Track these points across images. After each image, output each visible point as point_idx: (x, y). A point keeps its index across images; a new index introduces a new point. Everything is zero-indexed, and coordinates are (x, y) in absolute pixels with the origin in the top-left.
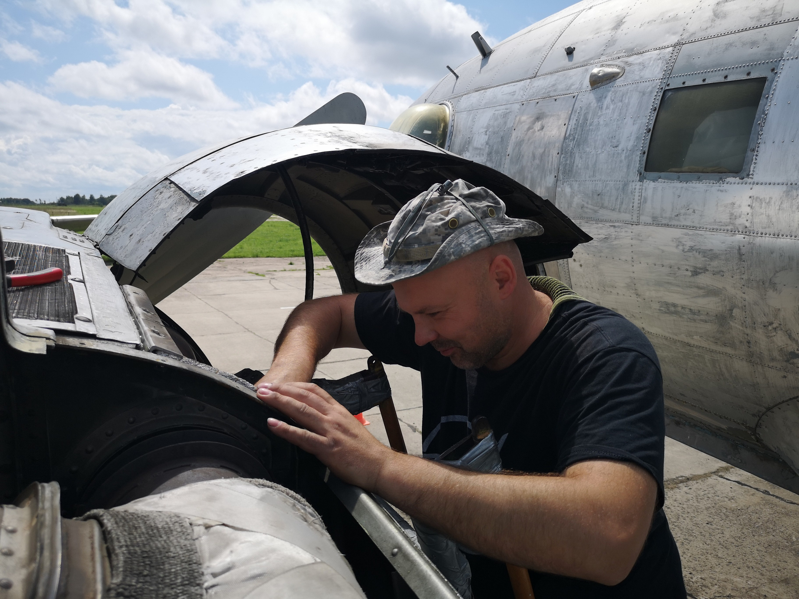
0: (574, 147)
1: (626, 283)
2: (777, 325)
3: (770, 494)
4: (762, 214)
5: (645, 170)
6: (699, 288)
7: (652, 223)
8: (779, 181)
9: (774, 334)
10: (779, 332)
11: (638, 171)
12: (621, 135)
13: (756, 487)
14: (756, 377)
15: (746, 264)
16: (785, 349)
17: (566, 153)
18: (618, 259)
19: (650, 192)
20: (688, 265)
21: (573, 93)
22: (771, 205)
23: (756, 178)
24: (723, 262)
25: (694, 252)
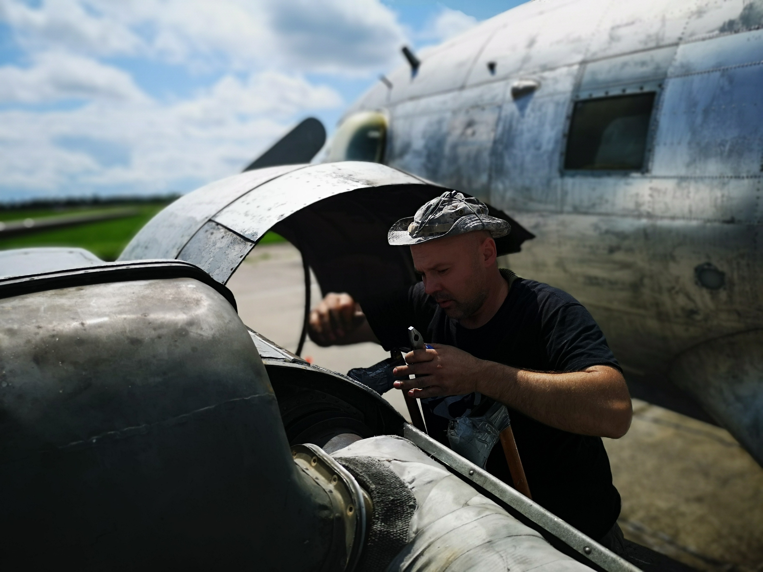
0: (503, 149)
1: (555, 262)
2: (679, 289)
4: (661, 201)
6: (615, 263)
7: (573, 211)
8: (671, 175)
9: (677, 296)
11: (558, 169)
12: (542, 139)
14: (665, 332)
15: (651, 242)
16: (686, 307)
17: (497, 155)
19: (570, 187)
20: (605, 245)
21: (498, 103)
22: (667, 194)
23: (654, 173)
24: (632, 242)
25: (609, 234)
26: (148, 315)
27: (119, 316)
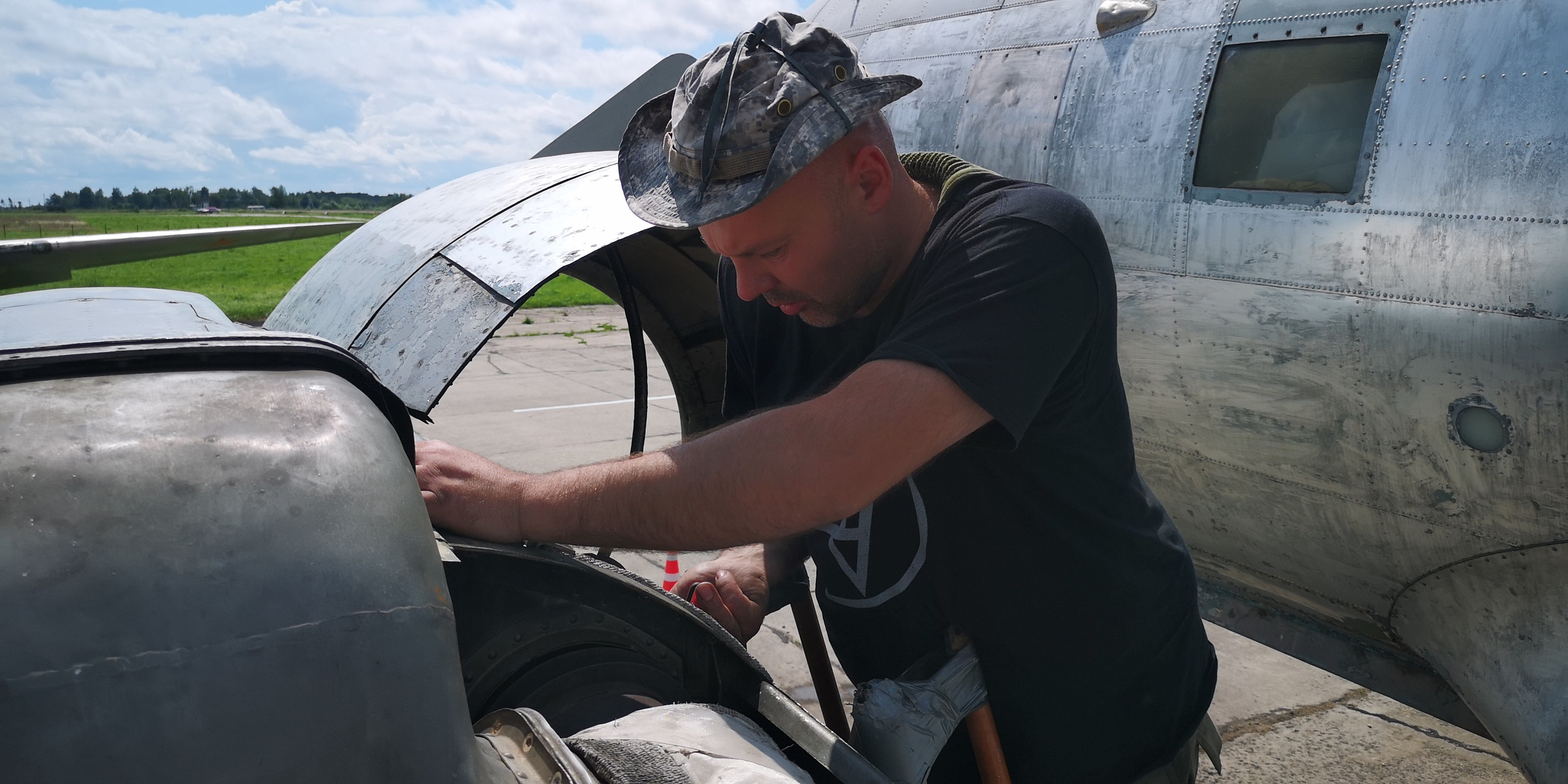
0: (1073, 137)
1: (1167, 376)
2: (1415, 447)
3: (1438, 736)
4: (1385, 263)
5: (1194, 183)
6: (1287, 384)
7: (1207, 273)
8: (1411, 210)
9: (1411, 460)
10: (1418, 458)
11: (1182, 185)
12: (1152, 121)
13: (1414, 724)
14: (1385, 533)
15: (1362, 345)
16: (1428, 485)
17: (1059, 147)
18: (1152, 333)
19: (1202, 221)
20: (1269, 346)
21: (1069, 42)
22: (1399, 249)
23: (1375, 203)
24: (1324, 342)
25: (1278, 324)
26: (217, 440)
27: (161, 438)
